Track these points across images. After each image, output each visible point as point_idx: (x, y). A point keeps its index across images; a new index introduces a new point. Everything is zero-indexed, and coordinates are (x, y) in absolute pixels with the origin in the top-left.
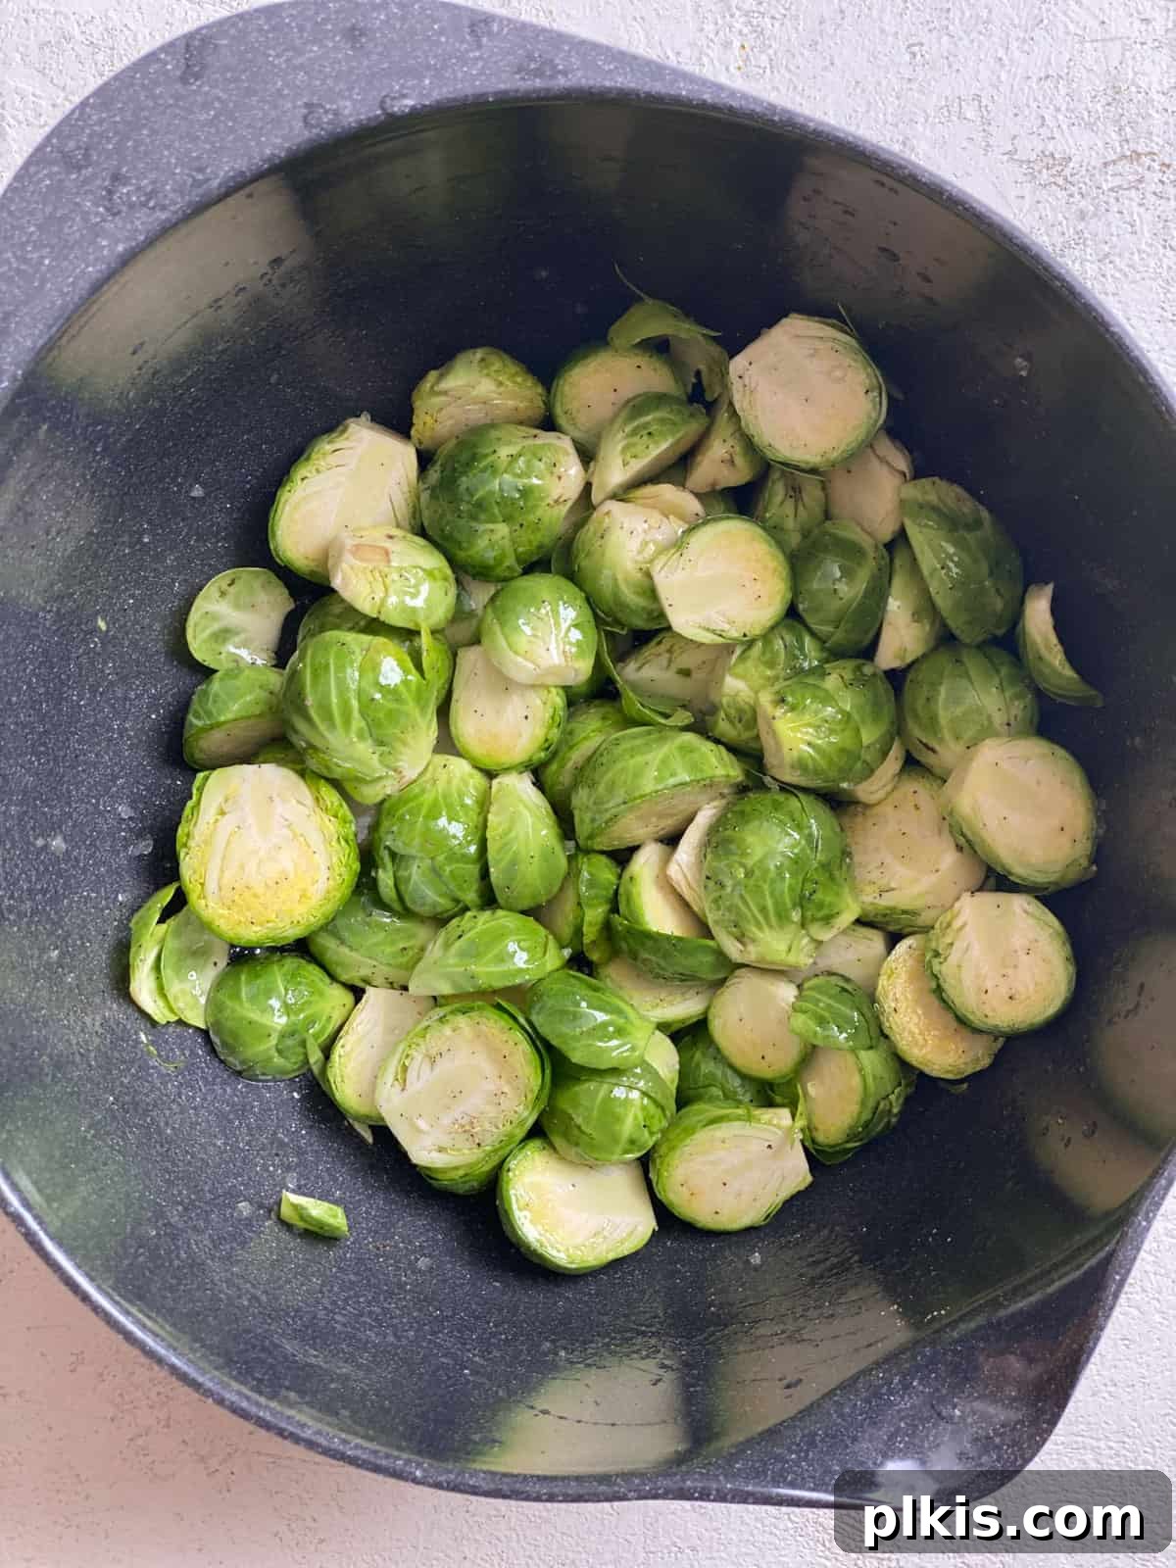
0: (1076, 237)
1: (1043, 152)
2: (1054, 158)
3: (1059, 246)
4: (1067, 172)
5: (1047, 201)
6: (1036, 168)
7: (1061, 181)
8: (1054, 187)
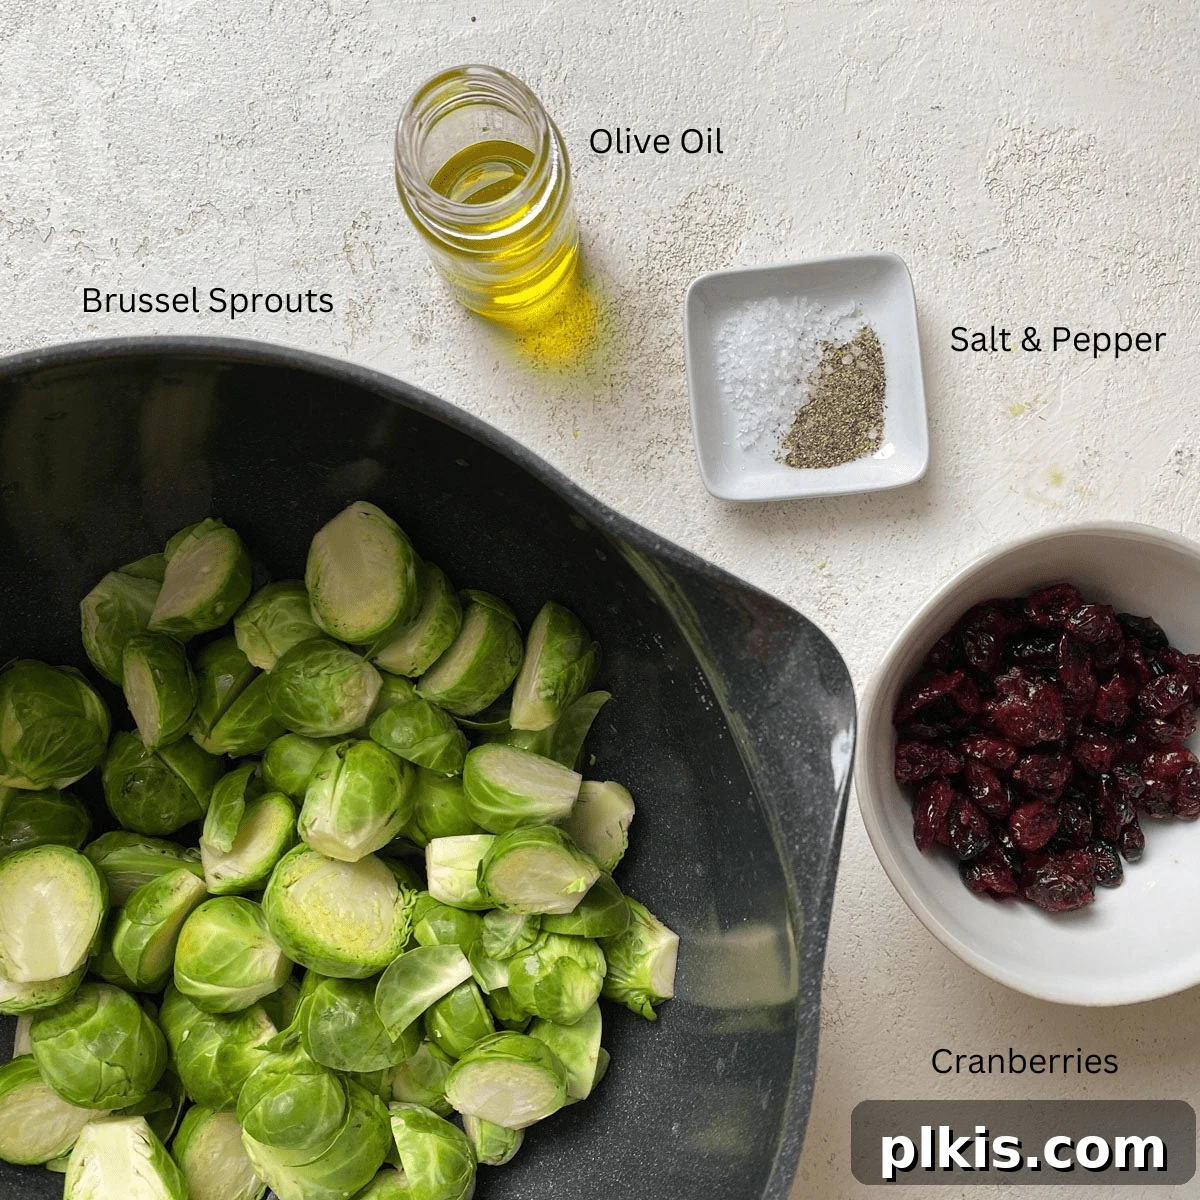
0: (411, 295)
1: (345, 321)
2: (350, 312)
3: (419, 308)
4: (360, 302)
5: (383, 318)
6: (358, 326)
7: (368, 307)
8: (372, 312)
